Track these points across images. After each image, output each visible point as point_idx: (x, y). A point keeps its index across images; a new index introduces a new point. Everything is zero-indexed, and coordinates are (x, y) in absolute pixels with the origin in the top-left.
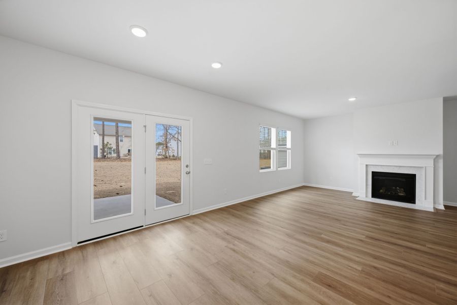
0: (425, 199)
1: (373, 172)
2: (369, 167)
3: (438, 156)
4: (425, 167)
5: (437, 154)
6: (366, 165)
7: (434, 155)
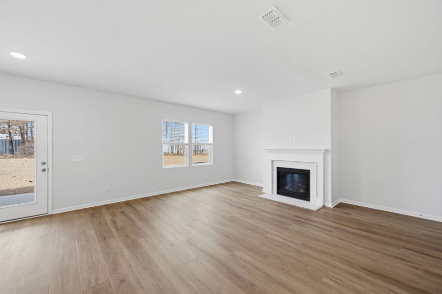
0: (317, 196)
1: (277, 168)
2: (275, 162)
3: (327, 150)
4: (317, 163)
5: (327, 148)
6: (272, 161)
7: (323, 150)
